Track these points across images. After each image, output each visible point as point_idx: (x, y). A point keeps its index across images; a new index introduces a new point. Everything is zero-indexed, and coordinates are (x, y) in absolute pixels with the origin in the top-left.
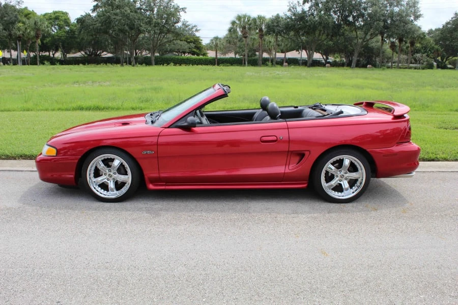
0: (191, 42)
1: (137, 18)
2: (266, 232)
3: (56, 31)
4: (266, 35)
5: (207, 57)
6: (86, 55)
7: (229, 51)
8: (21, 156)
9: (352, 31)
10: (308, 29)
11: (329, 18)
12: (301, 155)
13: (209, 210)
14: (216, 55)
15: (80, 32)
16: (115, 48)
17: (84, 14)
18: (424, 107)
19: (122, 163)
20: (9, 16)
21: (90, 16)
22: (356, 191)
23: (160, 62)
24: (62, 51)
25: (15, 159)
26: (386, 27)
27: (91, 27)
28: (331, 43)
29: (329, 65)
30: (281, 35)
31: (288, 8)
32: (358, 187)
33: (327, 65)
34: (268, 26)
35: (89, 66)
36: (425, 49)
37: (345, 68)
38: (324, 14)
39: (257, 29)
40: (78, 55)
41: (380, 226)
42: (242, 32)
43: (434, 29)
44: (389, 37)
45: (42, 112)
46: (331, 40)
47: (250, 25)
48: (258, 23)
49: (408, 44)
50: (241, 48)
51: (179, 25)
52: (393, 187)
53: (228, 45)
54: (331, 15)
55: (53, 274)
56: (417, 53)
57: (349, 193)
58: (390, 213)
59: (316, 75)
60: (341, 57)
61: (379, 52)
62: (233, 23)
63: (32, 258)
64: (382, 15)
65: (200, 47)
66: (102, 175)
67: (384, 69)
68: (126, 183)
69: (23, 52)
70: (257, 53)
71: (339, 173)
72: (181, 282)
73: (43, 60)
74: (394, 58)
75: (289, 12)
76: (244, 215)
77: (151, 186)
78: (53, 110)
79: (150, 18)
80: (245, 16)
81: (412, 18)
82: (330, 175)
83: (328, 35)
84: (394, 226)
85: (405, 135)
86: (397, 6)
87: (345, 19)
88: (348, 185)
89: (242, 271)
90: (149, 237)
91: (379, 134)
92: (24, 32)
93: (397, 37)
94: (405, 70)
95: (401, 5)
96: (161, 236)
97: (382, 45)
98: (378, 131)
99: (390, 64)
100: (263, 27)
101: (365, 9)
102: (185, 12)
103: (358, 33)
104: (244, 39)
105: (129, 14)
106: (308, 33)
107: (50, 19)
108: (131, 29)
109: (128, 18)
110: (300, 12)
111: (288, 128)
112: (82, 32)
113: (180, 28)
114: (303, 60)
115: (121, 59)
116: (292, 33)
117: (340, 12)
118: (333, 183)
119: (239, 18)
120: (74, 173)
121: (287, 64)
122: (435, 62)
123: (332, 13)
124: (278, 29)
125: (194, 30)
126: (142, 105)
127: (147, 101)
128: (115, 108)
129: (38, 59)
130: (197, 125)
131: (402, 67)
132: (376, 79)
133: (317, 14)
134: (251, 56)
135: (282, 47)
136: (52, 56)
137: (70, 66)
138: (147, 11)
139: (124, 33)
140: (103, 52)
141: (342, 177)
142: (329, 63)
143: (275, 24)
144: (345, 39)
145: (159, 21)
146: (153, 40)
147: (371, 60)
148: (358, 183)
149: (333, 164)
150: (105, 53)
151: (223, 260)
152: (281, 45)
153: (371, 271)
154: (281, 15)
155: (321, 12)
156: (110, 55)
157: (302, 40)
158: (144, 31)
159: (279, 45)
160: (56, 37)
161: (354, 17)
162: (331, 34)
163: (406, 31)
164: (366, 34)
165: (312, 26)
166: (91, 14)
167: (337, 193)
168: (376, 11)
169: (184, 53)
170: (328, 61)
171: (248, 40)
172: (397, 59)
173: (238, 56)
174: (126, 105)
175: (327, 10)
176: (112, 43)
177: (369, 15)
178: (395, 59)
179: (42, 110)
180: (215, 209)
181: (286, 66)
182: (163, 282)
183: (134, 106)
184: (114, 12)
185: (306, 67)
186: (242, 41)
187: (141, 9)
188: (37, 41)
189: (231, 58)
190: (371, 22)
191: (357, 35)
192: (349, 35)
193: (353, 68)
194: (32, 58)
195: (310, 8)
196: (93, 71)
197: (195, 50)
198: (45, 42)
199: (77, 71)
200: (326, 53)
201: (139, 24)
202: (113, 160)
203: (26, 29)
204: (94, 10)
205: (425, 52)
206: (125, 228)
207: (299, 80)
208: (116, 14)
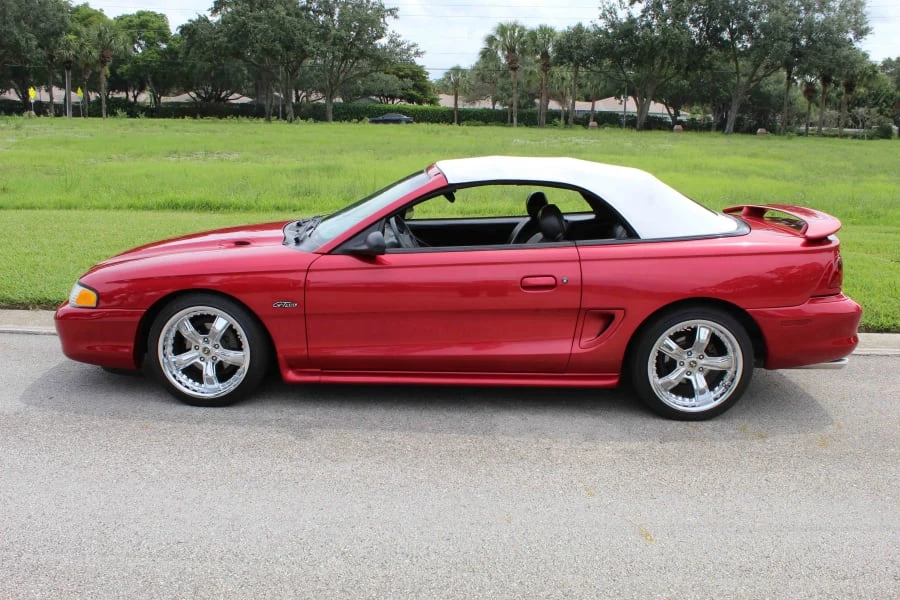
0: (406, 76)
1: (299, 26)
2: (525, 483)
3: (140, 51)
4: (555, 65)
5: (437, 107)
6: (199, 100)
7: (480, 97)
8: (39, 303)
9: (728, 61)
10: (639, 54)
11: (682, 33)
12: (607, 318)
13: (410, 428)
14: (456, 104)
15: (187, 53)
16: (256, 86)
17: (195, 17)
18: (870, 216)
19: (231, 326)
20: (48, 19)
21: (208, 22)
22: (721, 395)
23: (344, 114)
24: (151, 91)
25: (27, 308)
26: (798, 53)
27: (207, 43)
28: (685, 83)
29: (680, 127)
30: (585, 66)
31: (601, 12)
32: (727, 387)
33: (676, 127)
34: (559, 48)
35: (204, 120)
36: (876, 99)
37: (713, 133)
38: (673, 24)
39: (537, 52)
40: (184, 98)
41: (771, 475)
42: (507, 58)
43: (894, 59)
44: (802, 73)
45: (97, 211)
46: (686, 77)
47: (524, 43)
48: (540, 41)
49: (841, 89)
50: (506, 90)
51: (383, 42)
52: (802, 386)
53: (480, 83)
54: (687, 28)
55: (60, 567)
56: (859, 105)
57: (706, 401)
58: (792, 446)
59: (652, 146)
60: (706, 112)
61: (781, 103)
62: (491, 40)
63: (23, 526)
64: (790, 29)
65: (425, 87)
66: (190, 349)
67: (790, 138)
68: (238, 367)
69: (76, 91)
70: (537, 101)
71: (686, 356)
72: (329, 593)
73: (113, 108)
74: (813, 114)
75: (603, 21)
76: (481, 441)
77: (291, 376)
78: (118, 208)
79: (325, 27)
80: (514, 27)
81: (851, 36)
82: (667, 360)
83: (679, 67)
84: (800, 477)
85: (828, 280)
86: (820, 10)
87: (714, 35)
88: (705, 383)
89: (464, 571)
90: (275, 487)
91: (774, 276)
92: (77, 52)
93: (818, 74)
94: (832, 139)
95: (829, 9)
96: (301, 484)
97: (788, 89)
98: (772, 269)
99: (803, 128)
100: (550, 50)
101: (755, 16)
102: (396, 17)
103: (741, 63)
104: (511, 72)
105: (284, 18)
106: (639, 63)
107: (130, 27)
108: (288, 48)
109: (282, 27)
110: (625, 20)
111: (580, 261)
112: (191, 54)
113: (385, 48)
114: (629, 116)
115: (267, 108)
116: (607, 62)
117: (704, 22)
118: (674, 377)
119: (502, 30)
120: (132, 345)
121: (595, 124)
122: (895, 124)
123: (688, 24)
124: (578, 54)
125: (413, 53)
126: (296, 202)
127: (308, 193)
128: (242, 206)
129: (104, 106)
130: (387, 250)
131: (827, 133)
132: (775, 157)
133: (658, 26)
134: (525, 107)
135: (587, 90)
136: (132, 100)
137: (166, 120)
138: (320, 13)
139: (274, 57)
140: (232, 93)
141: (693, 367)
142: (680, 122)
143: (574, 44)
144: (714, 75)
145: (343, 33)
146: (331, 71)
147: (766, 118)
148: (727, 380)
149: (674, 338)
150: (236, 95)
151: (426, 545)
152: (586, 86)
153: (747, 581)
154: (586, 25)
155: (665, 20)
156: (246, 100)
157: (627, 77)
158: (313, 53)
159: (580, 86)
160: (141, 63)
161: (732, 32)
162: (686, 65)
163: (838, 62)
164: (757, 66)
165: (647, 50)
166: (210, 19)
167: (680, 398)
168: (778, 20)
169: (393, 98)
170: (678, 118)
171: (520, 75)
172: (818, 117)
173: (498, 107)
174: (264, 201)
175: (679, 16)
176: (250, 75)
177: (763, 28)
178: (815, 117)
179: (97, 208)
180: (422, 428)
181: (593, 127)
182: (291, 592)
183: (280, 202)
184: (256, 13)
185: (634, 131)
186: (509, 77)
187: (309, 9)
188: (103, 71)
189: (485, 109)
190: (766, 42)
191: (737, 68)
192: (722, 67)
193: (727, 133)
194: (94, 102)
195: (645, 12)
196: (211, 131)
197: (414, 93)
198: (119, 71)
199: (177, 131)
200: (675, 103)
201: (304, 40)
202: (212, 319)
203: (82, 45)
204: (215, 11)
205: (876, 104)
206: (229, 465)
207: (618, 157)
208: (258, 19)
